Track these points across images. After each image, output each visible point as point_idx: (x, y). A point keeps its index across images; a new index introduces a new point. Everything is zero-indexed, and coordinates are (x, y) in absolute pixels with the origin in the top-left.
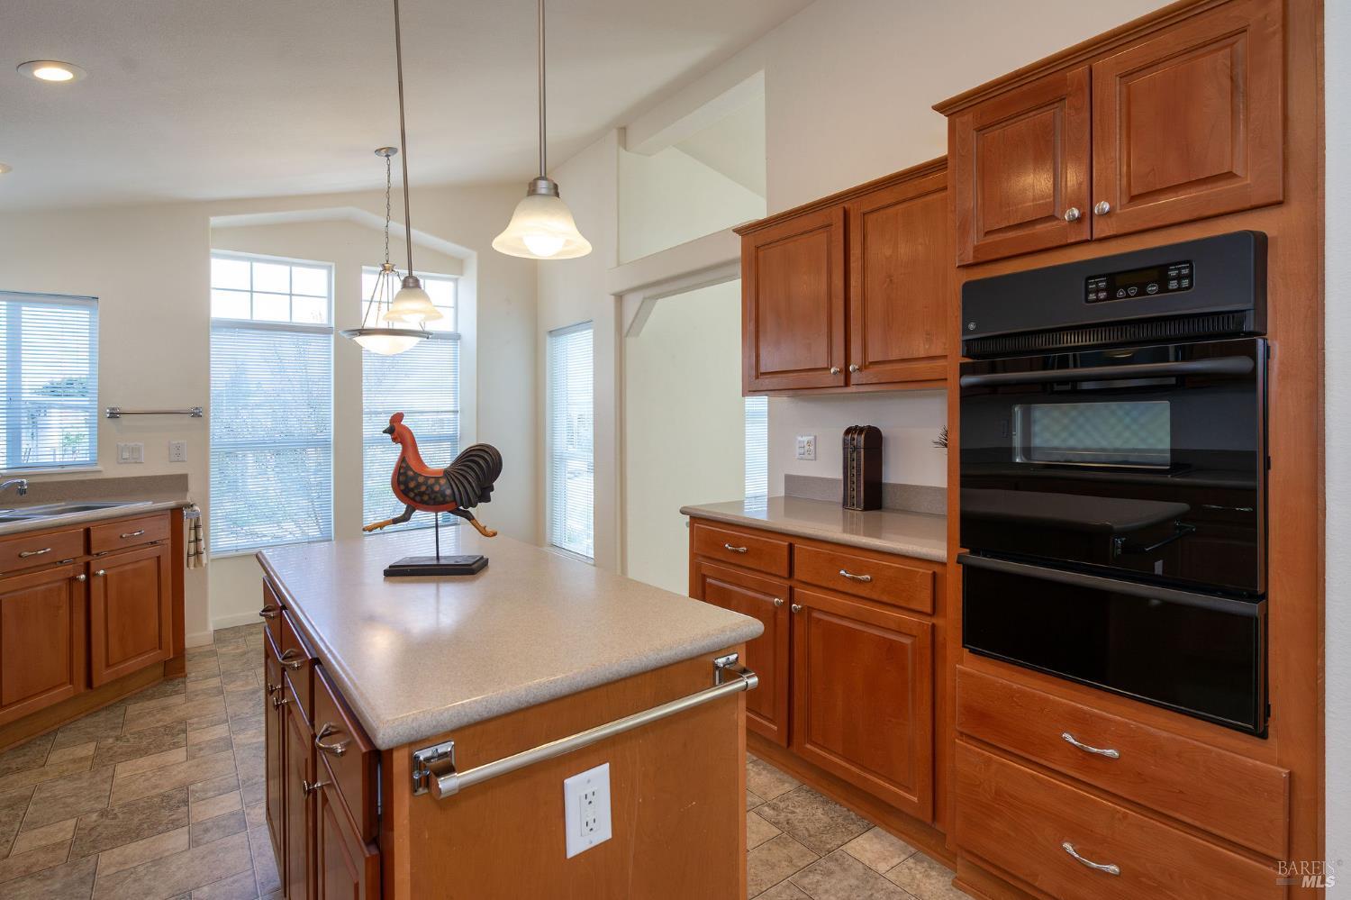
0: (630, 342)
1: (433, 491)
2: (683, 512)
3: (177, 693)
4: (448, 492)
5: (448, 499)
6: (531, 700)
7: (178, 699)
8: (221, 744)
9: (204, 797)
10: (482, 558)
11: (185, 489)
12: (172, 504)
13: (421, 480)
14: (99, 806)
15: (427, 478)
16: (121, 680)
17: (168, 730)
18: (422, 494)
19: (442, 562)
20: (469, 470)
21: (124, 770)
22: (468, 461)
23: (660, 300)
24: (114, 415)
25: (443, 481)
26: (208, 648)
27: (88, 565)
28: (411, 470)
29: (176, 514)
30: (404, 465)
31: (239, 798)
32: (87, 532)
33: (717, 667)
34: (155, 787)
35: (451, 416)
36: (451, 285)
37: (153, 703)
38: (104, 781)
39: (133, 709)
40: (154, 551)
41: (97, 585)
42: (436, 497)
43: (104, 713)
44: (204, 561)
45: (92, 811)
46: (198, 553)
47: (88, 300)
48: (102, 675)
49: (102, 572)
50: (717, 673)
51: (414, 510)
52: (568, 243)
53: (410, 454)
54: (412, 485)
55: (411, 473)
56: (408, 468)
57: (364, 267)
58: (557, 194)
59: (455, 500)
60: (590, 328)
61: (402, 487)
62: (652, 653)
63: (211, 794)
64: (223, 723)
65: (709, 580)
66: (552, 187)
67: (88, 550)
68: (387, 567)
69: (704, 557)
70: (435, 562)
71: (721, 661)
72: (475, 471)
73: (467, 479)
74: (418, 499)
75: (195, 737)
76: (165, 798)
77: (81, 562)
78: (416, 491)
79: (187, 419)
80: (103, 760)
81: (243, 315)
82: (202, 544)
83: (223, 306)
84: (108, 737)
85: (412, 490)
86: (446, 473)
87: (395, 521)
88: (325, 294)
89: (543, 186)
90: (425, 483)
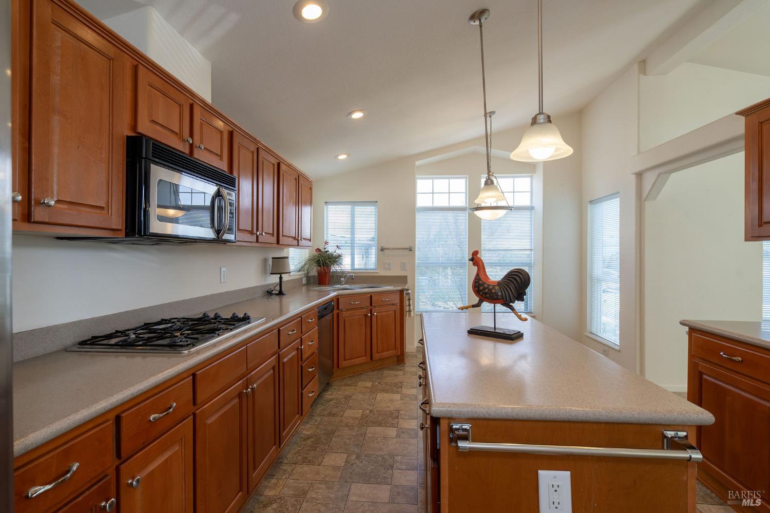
0: (648, 205)
1: (491, 293)
2: (683, 323)
3: (401, 370)
4: (500, 294)
5: (499, 297)
6: (515, 416)
7: (401, 373)
8: (413, 397)
9: (404, 418)
10: (520, 332)
11: (406, 282)
12: (400, 288)
13: (486, 286)
14: (370, 408)
15: (489, 285)
16: (382, 359)
17: (396, 384)
18: (486, 293)
19: (497, 331)
20: (511, 283)
21: (380, 396)
22: (512, 277)
23: (672, 174)
24: (382, 250)
25: (497, 288)
26: (414, 354)
27: (371, 310)
28: (481, 280)
29: (402, 292)
30: (478, 278)
31: (416, 423)
32: (371, 296)
33: (666, 437)
34: (388, 407)
35: (528, 252)
36: (528, 179)
37: (391, 372)
38: (373, 398)
39: (386, 372)
40: (394, 308)
41: (374, 319)
42: (493, 296)
43: (376, 371)
44: (412, 315)
45: (368, 409)
46: (410, 311)
47: (374, 203)
48: (376, 356)
49: (375, 314)
50: (665, 440)
51: (483, 302)
52: (557, 150)
53: (482, 272)
54: (481, 288)
55: (481, 282)
56: (480, 279)
57: (482, 175)
58: (550, 121)
59: (503, 298)
60: (617, 198)
61: (476, 289)
62: (604, 411)
63: (407, 417)
64: (415, 388)
65: (705, 376)
66: (546, 117)
67: (371, 304)
68: (469, 329)
69: (700, 358)
70: (493, 330)
71: (670, 434)
72: (514, 284)
73: (510, 288)
74: (484, 296)
75: (404, 391)
76: (391, 413)
77: (369, 308)
78: (483, 292)
79: (407, 252)
80: (373, 390)
81: (429, 204)
82: (412, 307)
83: (422, 201)
84: (376, 381)
85: (481, 291)
86: (499, 283)
87: (474, 306)
88: (464, 191)
89: (541, 118)
90: (488, 288)
